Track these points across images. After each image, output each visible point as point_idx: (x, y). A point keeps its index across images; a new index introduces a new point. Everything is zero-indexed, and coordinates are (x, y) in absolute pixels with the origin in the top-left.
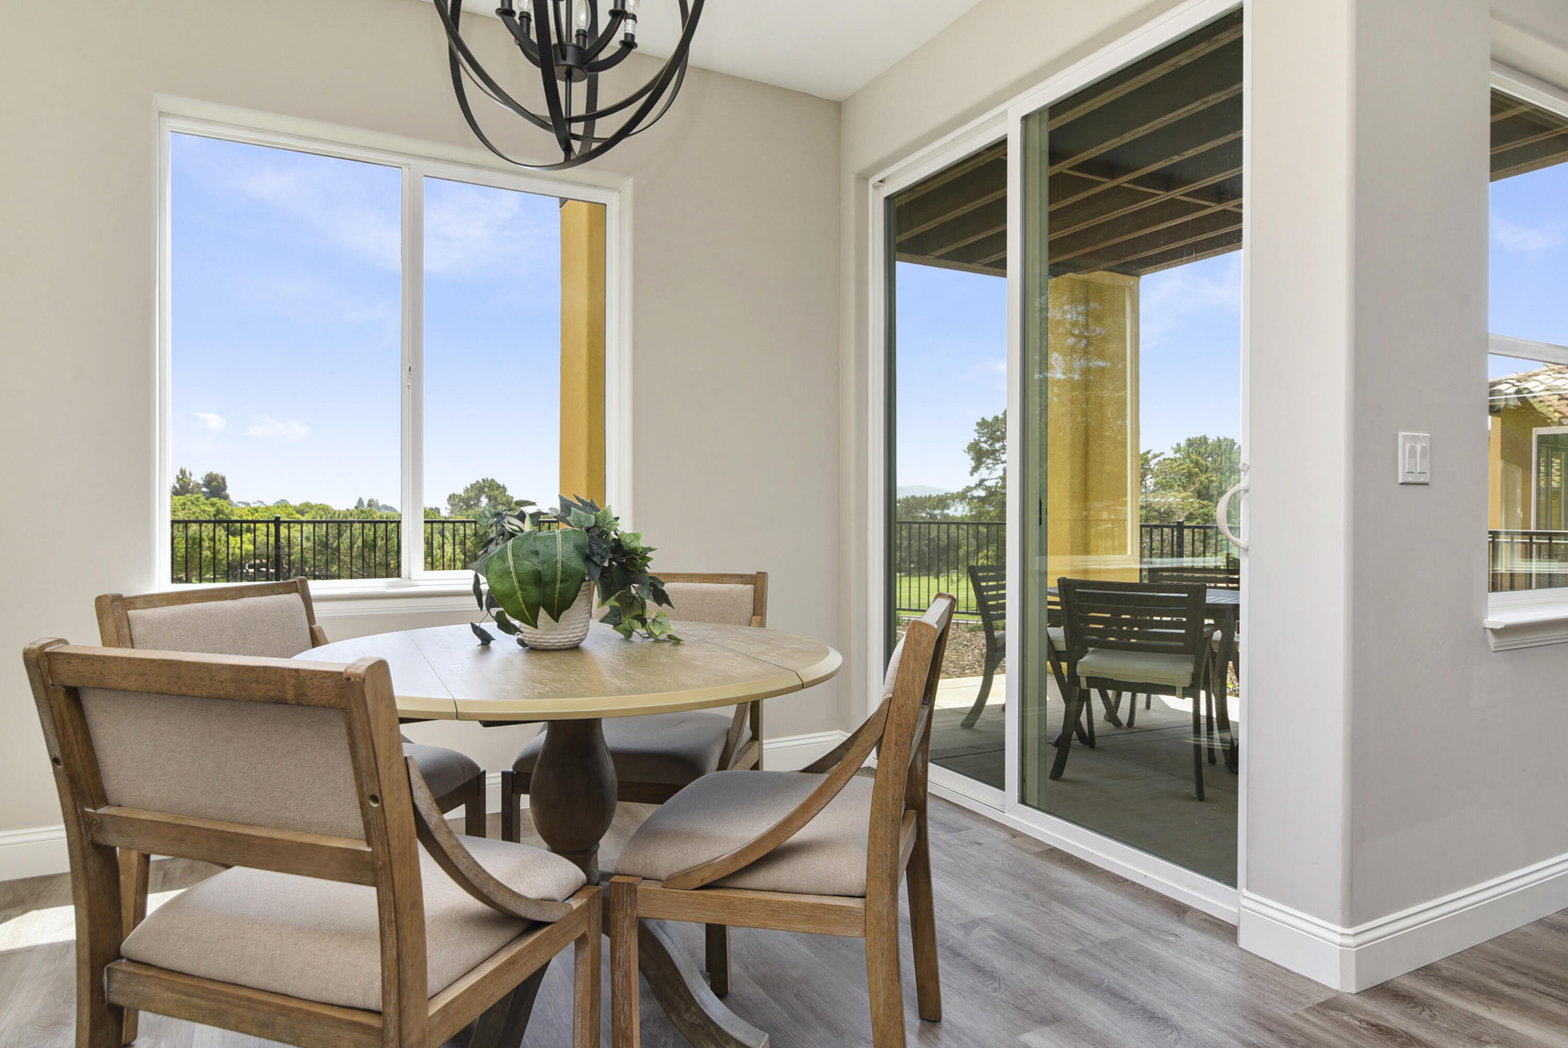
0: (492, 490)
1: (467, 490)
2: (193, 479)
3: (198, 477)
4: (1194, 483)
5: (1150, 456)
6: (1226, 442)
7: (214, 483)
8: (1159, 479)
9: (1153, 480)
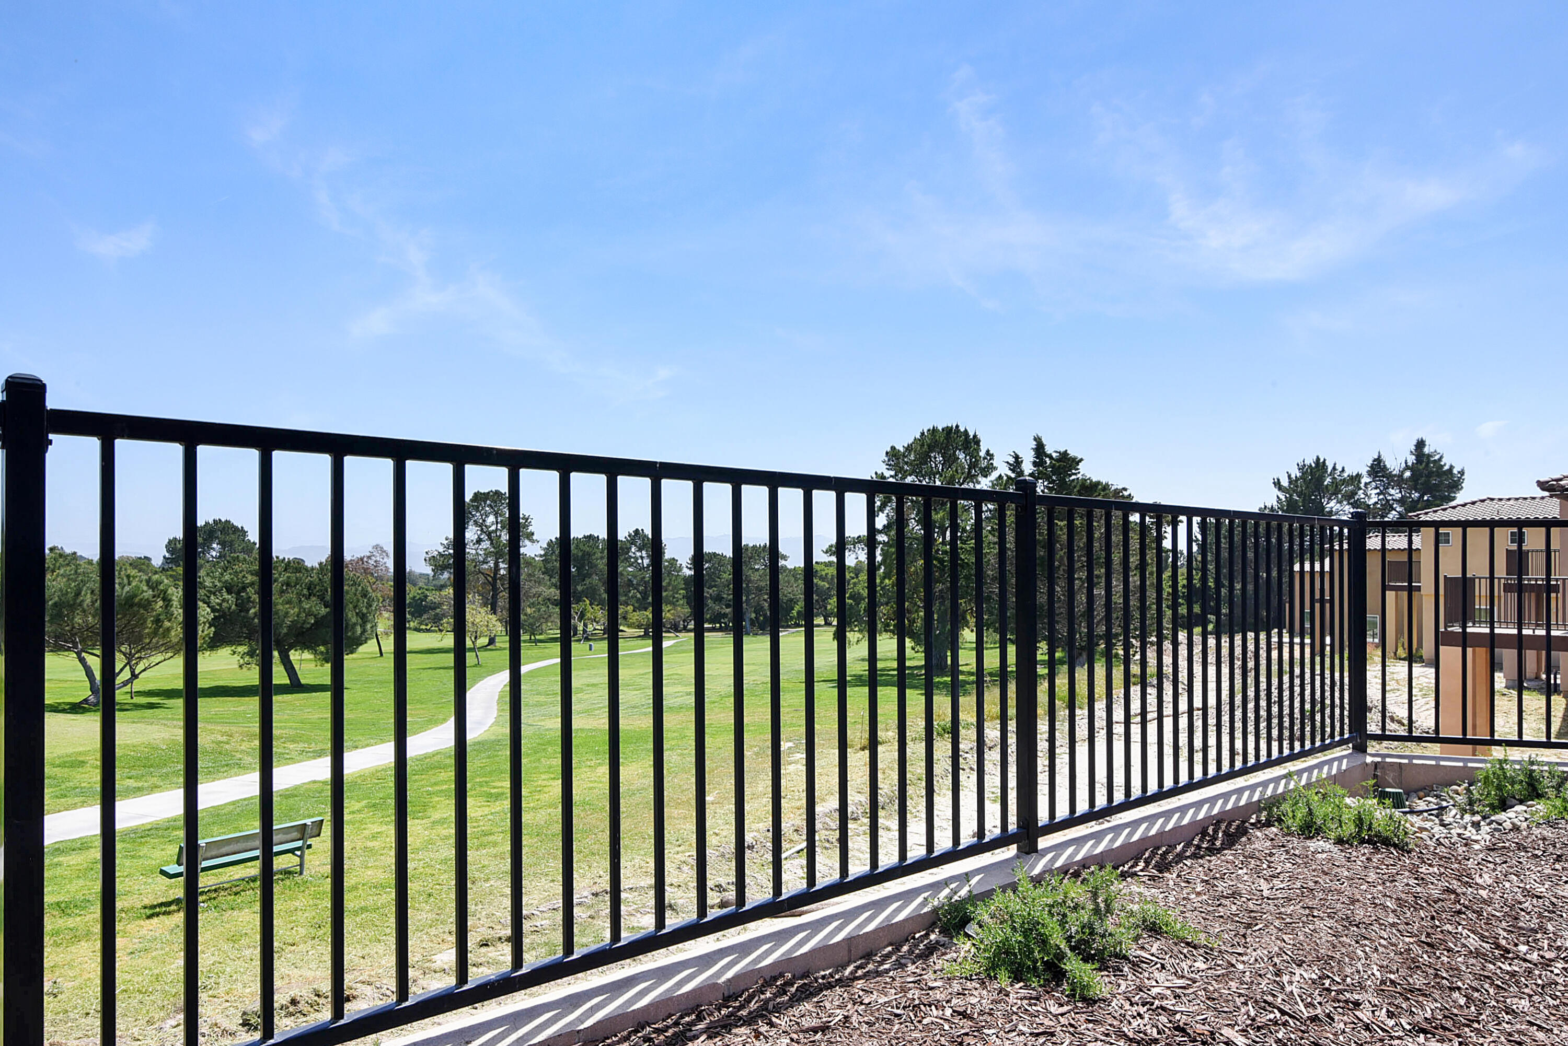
0: (227, 534)
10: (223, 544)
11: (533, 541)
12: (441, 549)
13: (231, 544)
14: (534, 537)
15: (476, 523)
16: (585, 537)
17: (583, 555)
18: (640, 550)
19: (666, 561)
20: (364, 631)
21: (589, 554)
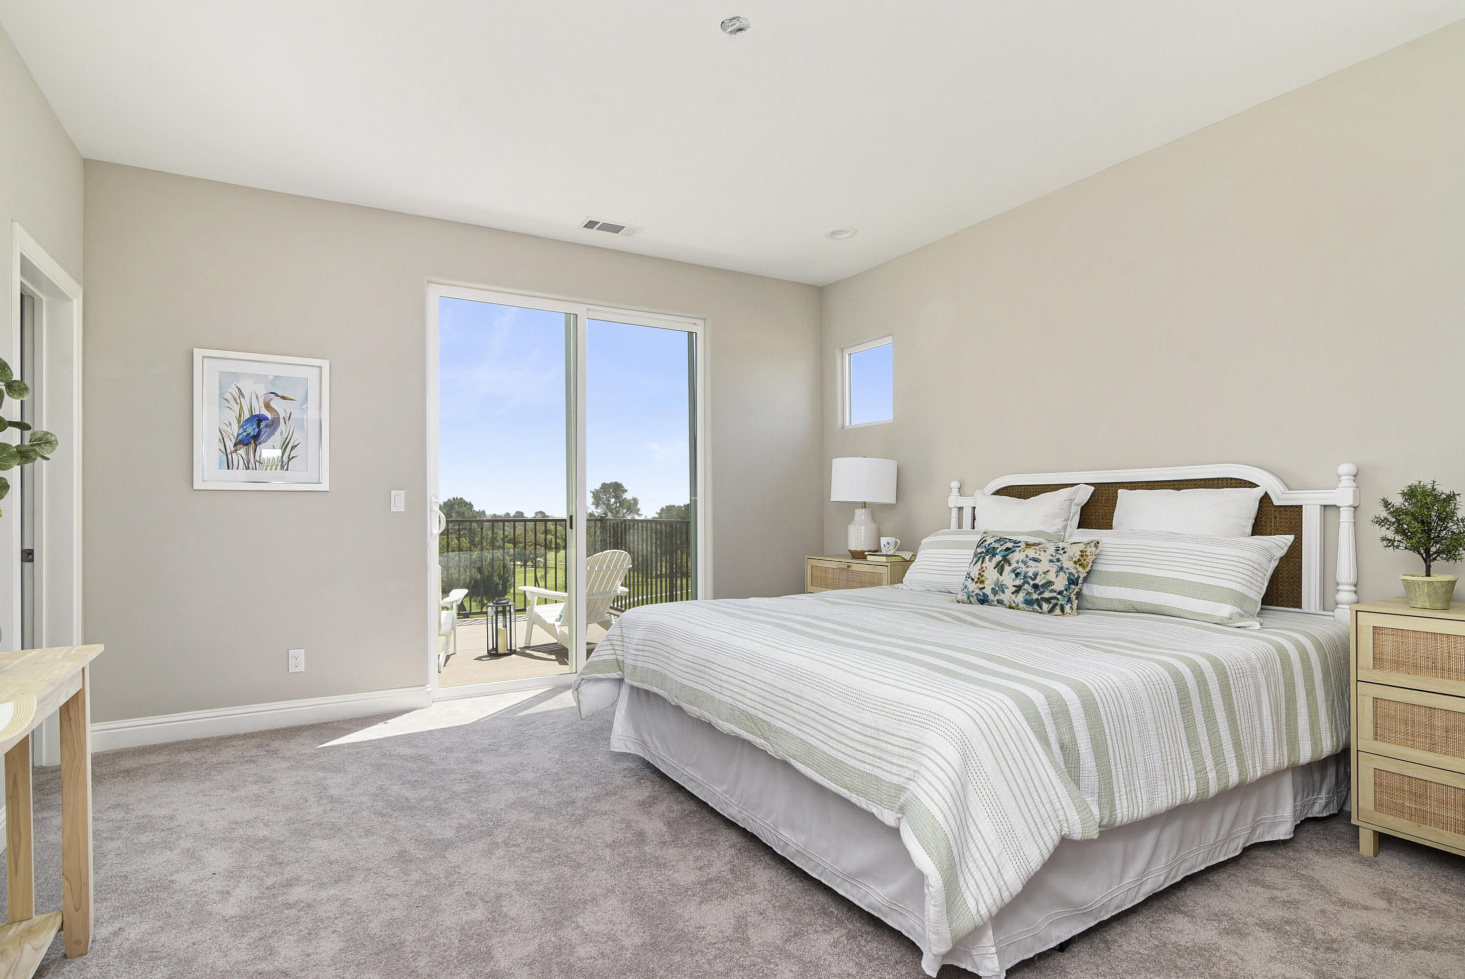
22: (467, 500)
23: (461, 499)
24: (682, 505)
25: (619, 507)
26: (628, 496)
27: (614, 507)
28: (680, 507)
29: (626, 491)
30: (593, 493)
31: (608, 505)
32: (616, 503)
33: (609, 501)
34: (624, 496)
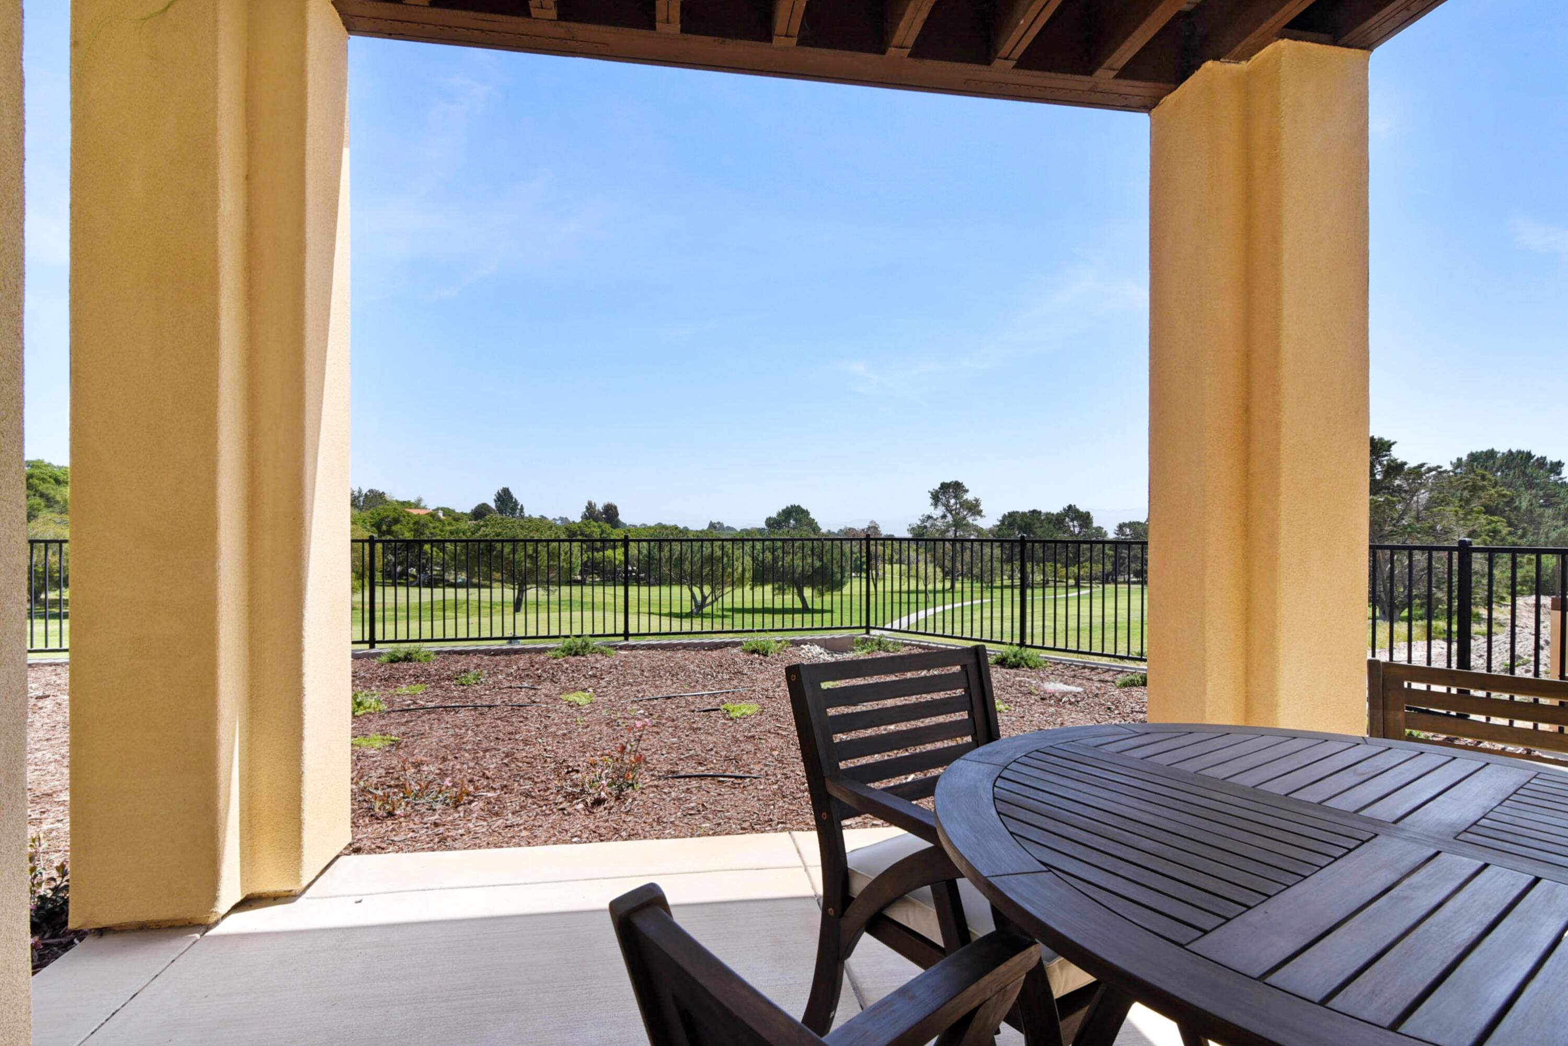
0: (798, 514)
1: (779, 515)
2: (597, 508)
3: (600, 507)
4: (1480, 498)
5: (1423, 469)
6: (1520, 456)
7: (610, 512)
8: (1435, 494)
9: (1427, 495)
10: (795, 520)
11: (982, 516)
12: (919, 523)
13: (800, 521)
14: (983, 514)
15: (944, 505)
16: (1030, 512)
17: (1026, 525)
18: (1072, 520)
19: (1094, 528)
20: (843, 576)
21: (1030, 524)
22: (804, 507)
23: (799, 506)
24: (1027, 511)
25: (959, 509)
26: (969, 497)
27: (954, 508)
28: (1024, 514)
29: (967, 491)
30: (932, 494)
31: (947, 506)
32: (956, 504)
33: (949, 502)
34: (965, 497)
